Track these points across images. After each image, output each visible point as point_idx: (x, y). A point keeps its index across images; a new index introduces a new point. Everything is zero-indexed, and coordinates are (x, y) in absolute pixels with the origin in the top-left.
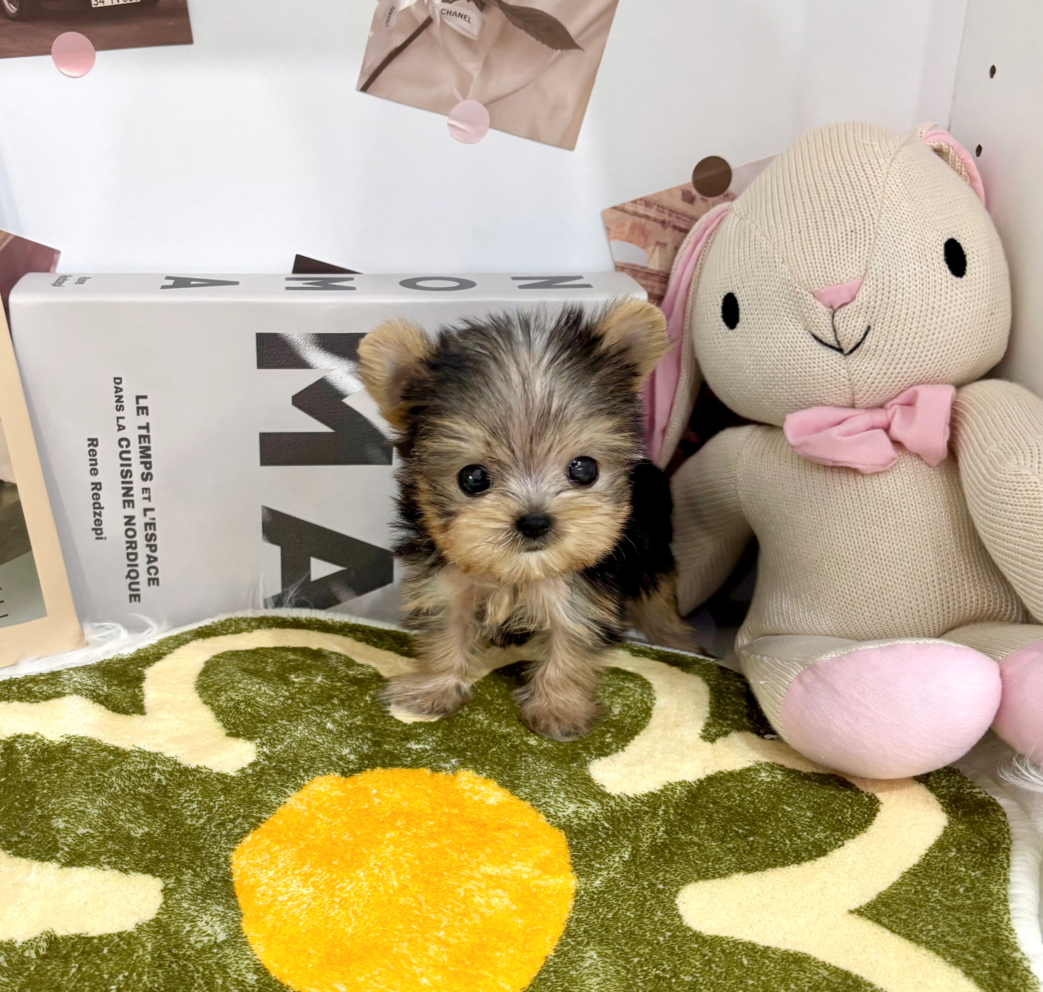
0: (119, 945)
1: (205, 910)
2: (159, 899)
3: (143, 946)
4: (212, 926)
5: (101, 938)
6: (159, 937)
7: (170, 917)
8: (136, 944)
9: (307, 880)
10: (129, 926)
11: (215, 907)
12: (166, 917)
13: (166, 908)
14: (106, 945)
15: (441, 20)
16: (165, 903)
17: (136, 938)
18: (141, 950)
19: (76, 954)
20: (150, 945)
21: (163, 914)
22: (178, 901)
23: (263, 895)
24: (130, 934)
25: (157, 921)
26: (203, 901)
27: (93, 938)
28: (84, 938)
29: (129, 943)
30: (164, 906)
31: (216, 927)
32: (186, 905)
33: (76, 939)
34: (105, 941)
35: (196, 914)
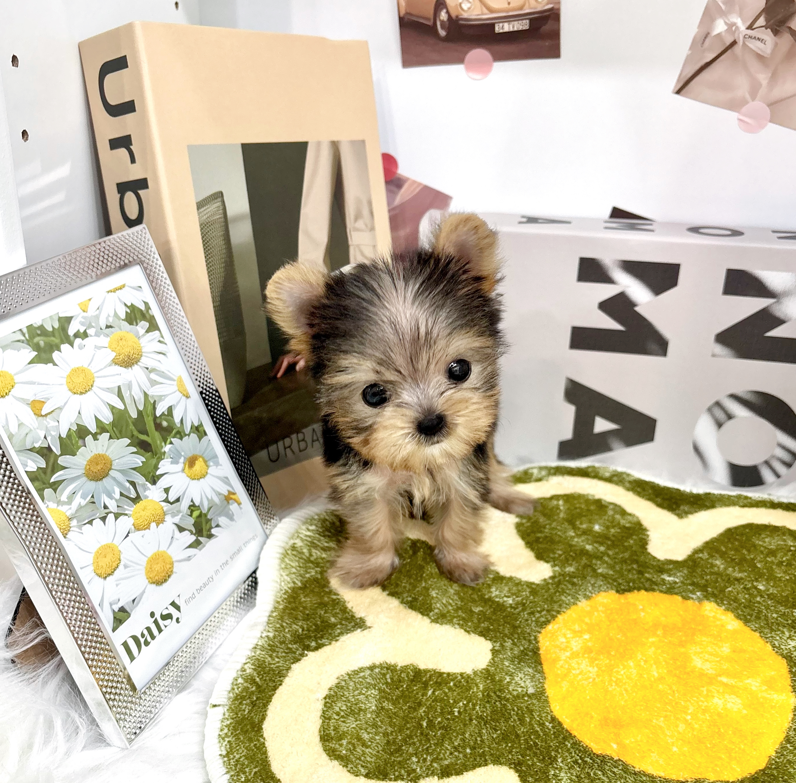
0: (460, 682)
1: (520, 670)
2: (489, 656)
3: (477, 685)
4: (525, 682)
5: (449, 674)
6: (488, 682)
7: (496, 669)
8: (472, 683)
9: (593, 662)
10: (469, 671)
11: (527, 669)
12: (493, 669)
13: (493, 663)
14: (452, 680)
15: (744, 43)
16: (493, 659)
17: (472, 679)
18: (475, 688)
19: (431, 683)
20: (481, 686)
21: (491, 667)
22: (502, 660)
23: (562, 667)
24: (469, 676)
25: (487, 670)
26: (519, 663)
27: (444, 673)
28: (438, 672)
29: (467, 682)
30: (492, 661)
31: (527, 683)
32: (507, 663)
33: (433, 673)
34: (450, 677)
35: (514, 671)
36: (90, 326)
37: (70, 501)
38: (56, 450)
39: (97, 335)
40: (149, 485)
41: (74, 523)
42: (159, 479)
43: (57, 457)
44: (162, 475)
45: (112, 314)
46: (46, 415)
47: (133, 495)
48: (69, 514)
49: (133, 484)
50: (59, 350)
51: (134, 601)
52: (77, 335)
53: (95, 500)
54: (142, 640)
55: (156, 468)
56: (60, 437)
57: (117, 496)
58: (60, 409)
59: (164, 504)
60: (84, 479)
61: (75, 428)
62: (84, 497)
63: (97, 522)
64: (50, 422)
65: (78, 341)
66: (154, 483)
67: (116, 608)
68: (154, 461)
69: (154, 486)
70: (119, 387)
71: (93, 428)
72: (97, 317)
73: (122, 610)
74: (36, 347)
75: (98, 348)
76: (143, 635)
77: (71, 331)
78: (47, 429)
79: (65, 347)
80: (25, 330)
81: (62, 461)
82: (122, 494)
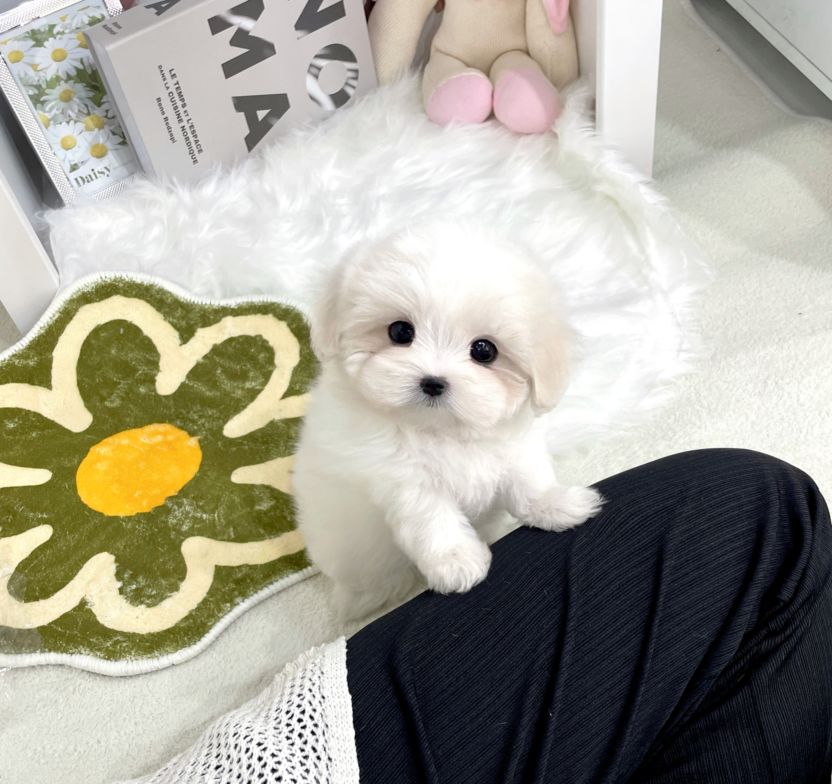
36: (66, 29)
37: (50, 111)
38: (44, 86)
39: (70, 33)
40: (96, 107)
41: (52, 122)
42: (102, 105)
43: (44, 90)
44: (104, 103)
45: (80, 21)
46: (39, 71)
47: (86, 112)
48: (49, 117)
49: (86, 106)
50: (48, 40)
51: (82, 162)
52: (58, 33)
53: (64, 112)
54: (86, 180)
55: (101, 98)
56: (46, 81)
57: (77, 111)
58: (47, 68)
59: (104, 119)
60: (58, 100)
61: (55, 77)
62: (57, 110)
63: (64, 124)
64: (42, 74)
65: (59, 36)
66: (99, 106)
67: (73, 163)
68: (100, 95)
69: (99, 108)
70: (82, 59)
71: (64, 77)
72: (71, 24)
73: (75, 165)
74: (36, 40)
75: (70, 39)
76: (86, 178)
77: (55, 31)
78: (40, 77)
79: (51, 39)
80: (30, 32)
81: (47, 91)
82: (79, 111)
